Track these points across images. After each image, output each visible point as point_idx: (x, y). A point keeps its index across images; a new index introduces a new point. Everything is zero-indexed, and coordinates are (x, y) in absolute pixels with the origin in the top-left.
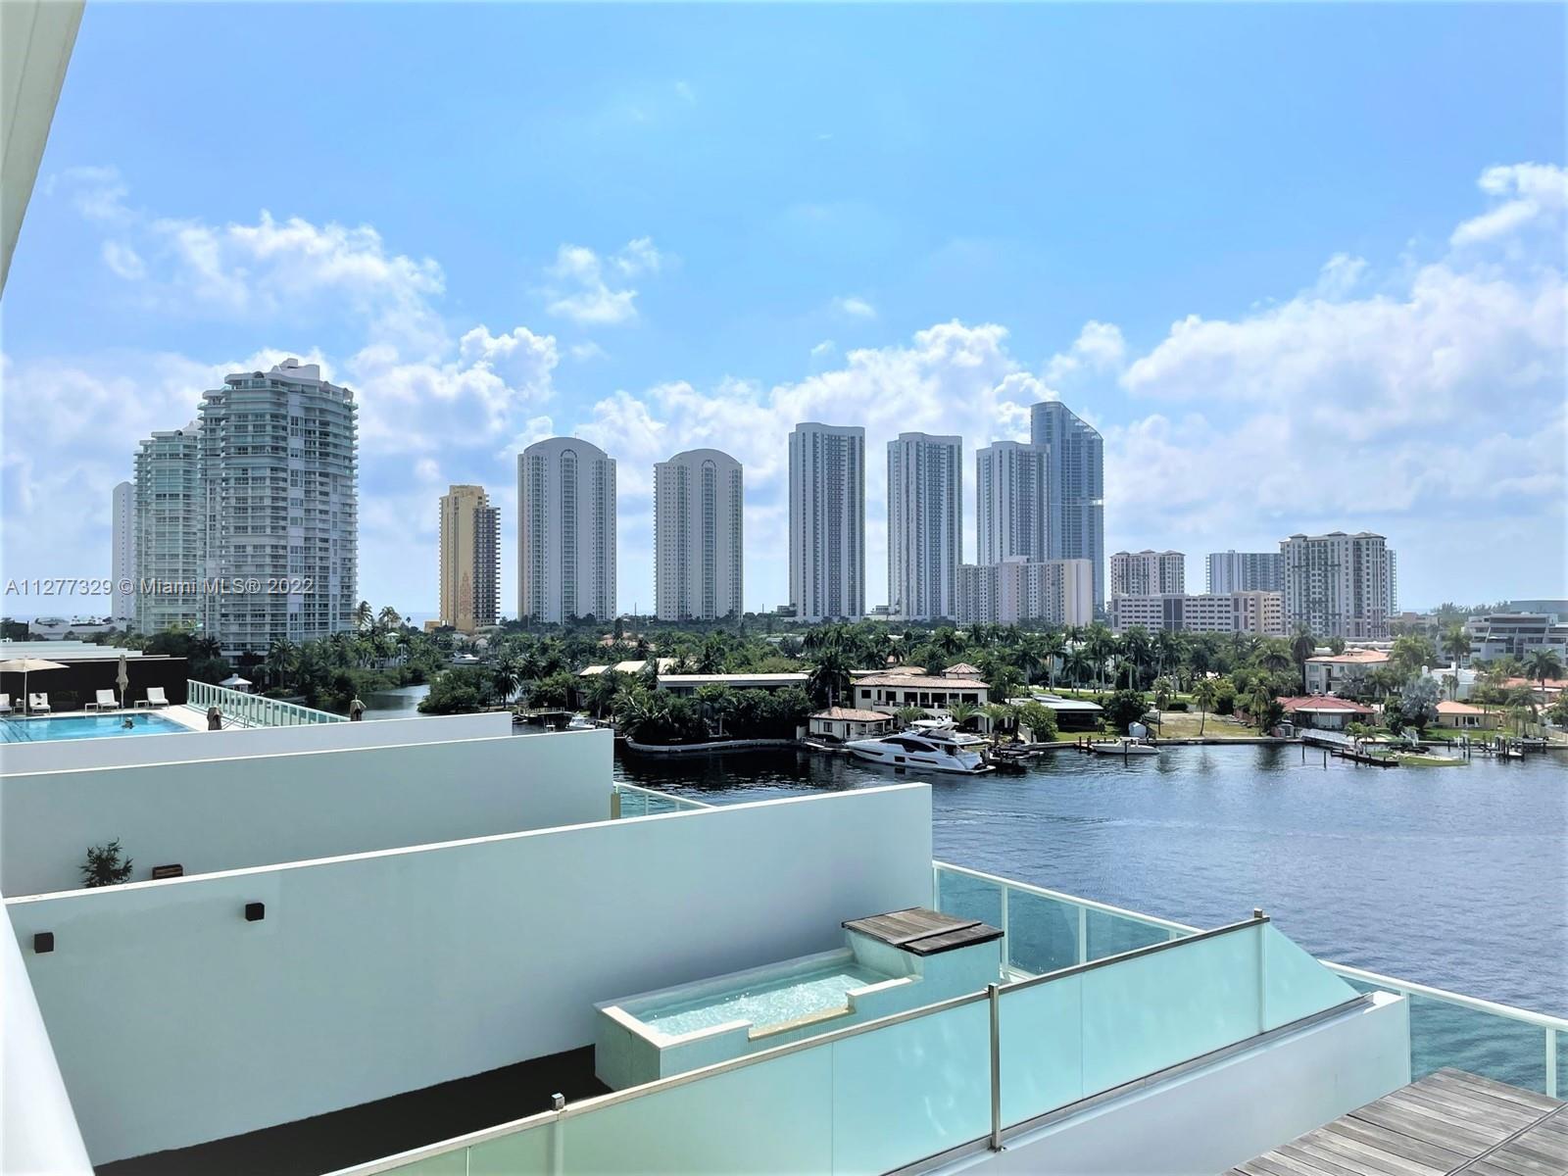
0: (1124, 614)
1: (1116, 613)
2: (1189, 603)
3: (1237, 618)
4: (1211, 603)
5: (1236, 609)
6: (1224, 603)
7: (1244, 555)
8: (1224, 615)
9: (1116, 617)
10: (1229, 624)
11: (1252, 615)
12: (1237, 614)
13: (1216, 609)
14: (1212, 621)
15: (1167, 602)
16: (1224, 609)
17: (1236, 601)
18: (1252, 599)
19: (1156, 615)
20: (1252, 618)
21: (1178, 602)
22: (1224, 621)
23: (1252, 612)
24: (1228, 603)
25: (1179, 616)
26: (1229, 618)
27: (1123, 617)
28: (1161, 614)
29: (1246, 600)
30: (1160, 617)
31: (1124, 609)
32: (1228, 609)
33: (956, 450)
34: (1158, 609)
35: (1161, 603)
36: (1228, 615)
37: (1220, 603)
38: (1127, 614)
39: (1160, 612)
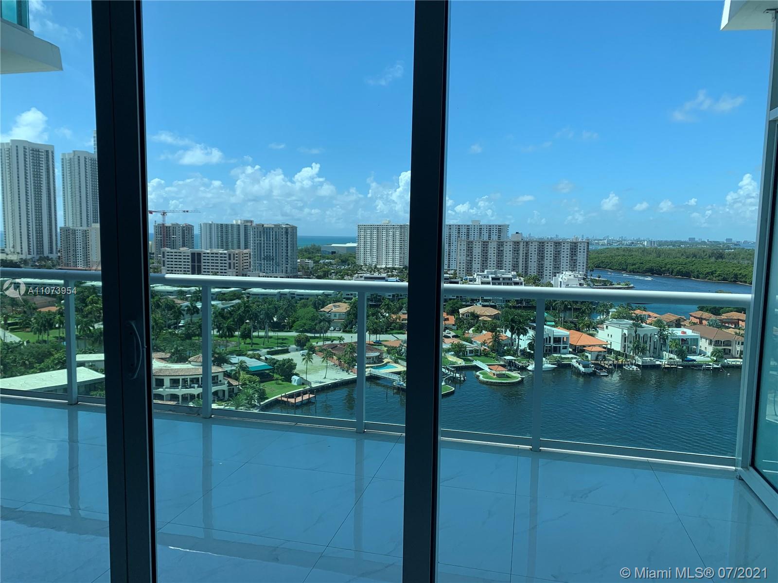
0: (168, 260)
1: (164, 259)
2: (204, 255)
3: (230, 263)
4: (217, 255)
5: (230, 259)
6: (223, 256)
7: (217, 225)
8: (223, 262)
9: (164, 261)
10: (226, 266)
11: (237, 262)
12: (230, 261)
13: (219, 258)
14: (217, 265)
15: (193, 254)
16: (223, 259)
17: (230, 255)
18: (237, 254)
19: (186, 260)
20: (237, 263)
21: (199, 254)
22: (223, 265)
23: (237, 260)
24: (225, 256)
25: (199, 261)
26: (226, 263)
27: (168, 261)
28: (190, 260)
29: (234, 254)
30: (189, 262)
31: (168, 257)
32: (225, 259)
33: (50, 152)
34: (188, 257)
35: (190, 255)
36: (225, 262)
37: (221, 255)
38: (170, 260)
39: (189, 259)
